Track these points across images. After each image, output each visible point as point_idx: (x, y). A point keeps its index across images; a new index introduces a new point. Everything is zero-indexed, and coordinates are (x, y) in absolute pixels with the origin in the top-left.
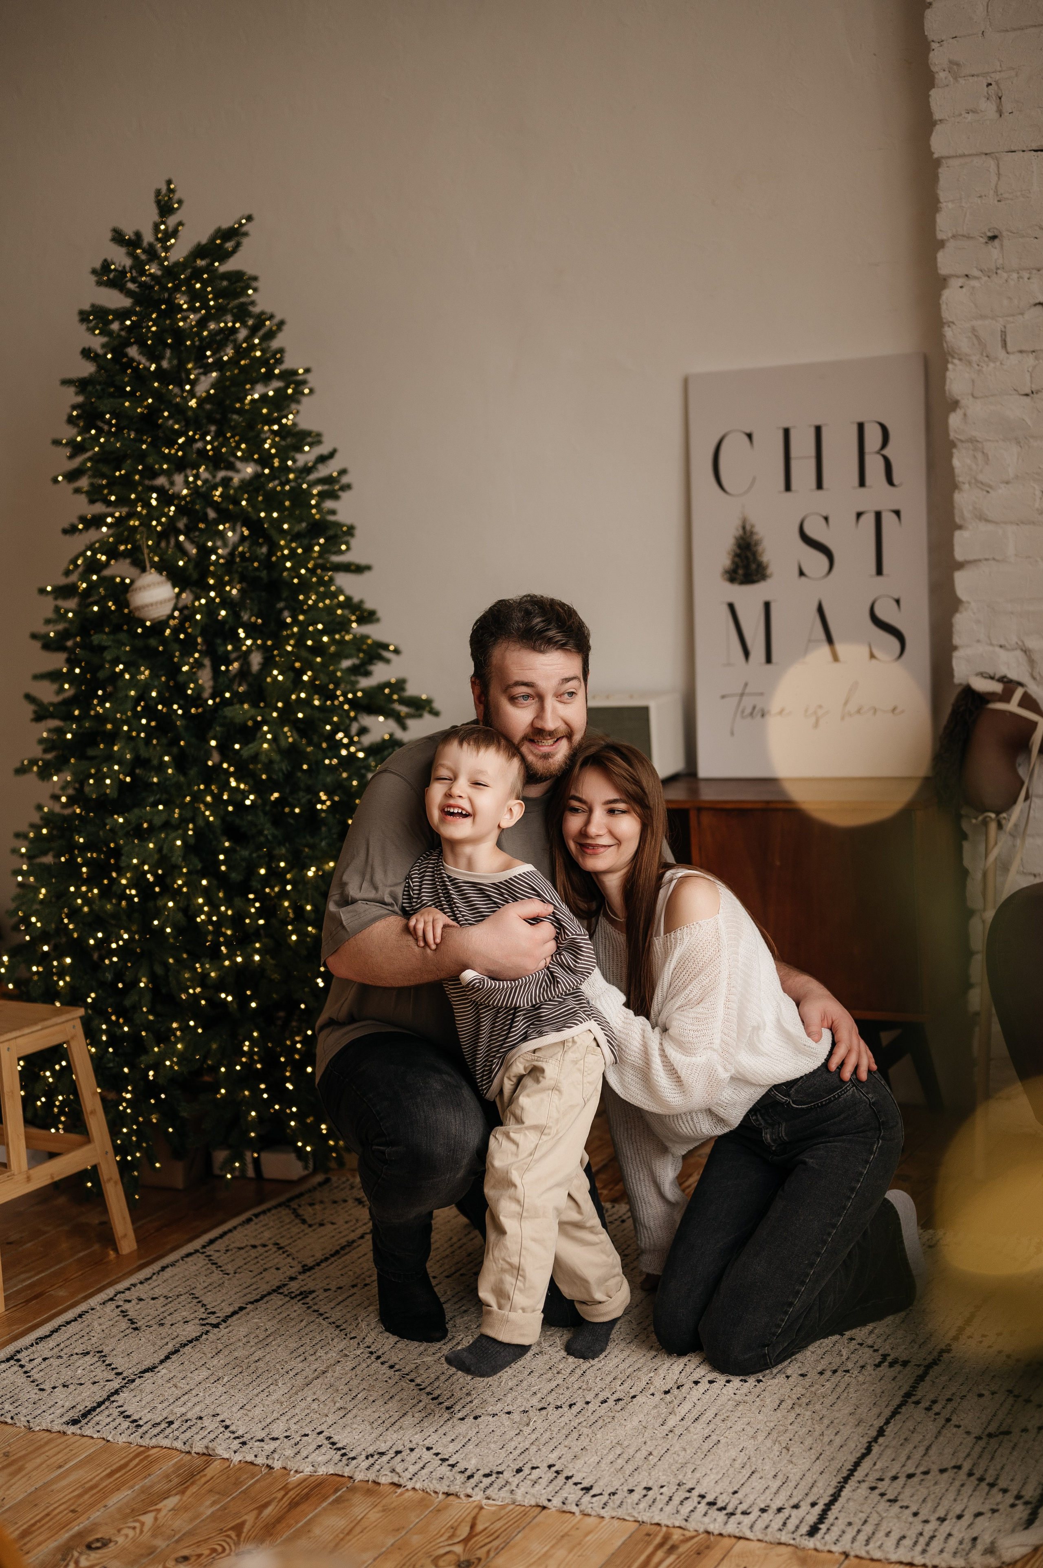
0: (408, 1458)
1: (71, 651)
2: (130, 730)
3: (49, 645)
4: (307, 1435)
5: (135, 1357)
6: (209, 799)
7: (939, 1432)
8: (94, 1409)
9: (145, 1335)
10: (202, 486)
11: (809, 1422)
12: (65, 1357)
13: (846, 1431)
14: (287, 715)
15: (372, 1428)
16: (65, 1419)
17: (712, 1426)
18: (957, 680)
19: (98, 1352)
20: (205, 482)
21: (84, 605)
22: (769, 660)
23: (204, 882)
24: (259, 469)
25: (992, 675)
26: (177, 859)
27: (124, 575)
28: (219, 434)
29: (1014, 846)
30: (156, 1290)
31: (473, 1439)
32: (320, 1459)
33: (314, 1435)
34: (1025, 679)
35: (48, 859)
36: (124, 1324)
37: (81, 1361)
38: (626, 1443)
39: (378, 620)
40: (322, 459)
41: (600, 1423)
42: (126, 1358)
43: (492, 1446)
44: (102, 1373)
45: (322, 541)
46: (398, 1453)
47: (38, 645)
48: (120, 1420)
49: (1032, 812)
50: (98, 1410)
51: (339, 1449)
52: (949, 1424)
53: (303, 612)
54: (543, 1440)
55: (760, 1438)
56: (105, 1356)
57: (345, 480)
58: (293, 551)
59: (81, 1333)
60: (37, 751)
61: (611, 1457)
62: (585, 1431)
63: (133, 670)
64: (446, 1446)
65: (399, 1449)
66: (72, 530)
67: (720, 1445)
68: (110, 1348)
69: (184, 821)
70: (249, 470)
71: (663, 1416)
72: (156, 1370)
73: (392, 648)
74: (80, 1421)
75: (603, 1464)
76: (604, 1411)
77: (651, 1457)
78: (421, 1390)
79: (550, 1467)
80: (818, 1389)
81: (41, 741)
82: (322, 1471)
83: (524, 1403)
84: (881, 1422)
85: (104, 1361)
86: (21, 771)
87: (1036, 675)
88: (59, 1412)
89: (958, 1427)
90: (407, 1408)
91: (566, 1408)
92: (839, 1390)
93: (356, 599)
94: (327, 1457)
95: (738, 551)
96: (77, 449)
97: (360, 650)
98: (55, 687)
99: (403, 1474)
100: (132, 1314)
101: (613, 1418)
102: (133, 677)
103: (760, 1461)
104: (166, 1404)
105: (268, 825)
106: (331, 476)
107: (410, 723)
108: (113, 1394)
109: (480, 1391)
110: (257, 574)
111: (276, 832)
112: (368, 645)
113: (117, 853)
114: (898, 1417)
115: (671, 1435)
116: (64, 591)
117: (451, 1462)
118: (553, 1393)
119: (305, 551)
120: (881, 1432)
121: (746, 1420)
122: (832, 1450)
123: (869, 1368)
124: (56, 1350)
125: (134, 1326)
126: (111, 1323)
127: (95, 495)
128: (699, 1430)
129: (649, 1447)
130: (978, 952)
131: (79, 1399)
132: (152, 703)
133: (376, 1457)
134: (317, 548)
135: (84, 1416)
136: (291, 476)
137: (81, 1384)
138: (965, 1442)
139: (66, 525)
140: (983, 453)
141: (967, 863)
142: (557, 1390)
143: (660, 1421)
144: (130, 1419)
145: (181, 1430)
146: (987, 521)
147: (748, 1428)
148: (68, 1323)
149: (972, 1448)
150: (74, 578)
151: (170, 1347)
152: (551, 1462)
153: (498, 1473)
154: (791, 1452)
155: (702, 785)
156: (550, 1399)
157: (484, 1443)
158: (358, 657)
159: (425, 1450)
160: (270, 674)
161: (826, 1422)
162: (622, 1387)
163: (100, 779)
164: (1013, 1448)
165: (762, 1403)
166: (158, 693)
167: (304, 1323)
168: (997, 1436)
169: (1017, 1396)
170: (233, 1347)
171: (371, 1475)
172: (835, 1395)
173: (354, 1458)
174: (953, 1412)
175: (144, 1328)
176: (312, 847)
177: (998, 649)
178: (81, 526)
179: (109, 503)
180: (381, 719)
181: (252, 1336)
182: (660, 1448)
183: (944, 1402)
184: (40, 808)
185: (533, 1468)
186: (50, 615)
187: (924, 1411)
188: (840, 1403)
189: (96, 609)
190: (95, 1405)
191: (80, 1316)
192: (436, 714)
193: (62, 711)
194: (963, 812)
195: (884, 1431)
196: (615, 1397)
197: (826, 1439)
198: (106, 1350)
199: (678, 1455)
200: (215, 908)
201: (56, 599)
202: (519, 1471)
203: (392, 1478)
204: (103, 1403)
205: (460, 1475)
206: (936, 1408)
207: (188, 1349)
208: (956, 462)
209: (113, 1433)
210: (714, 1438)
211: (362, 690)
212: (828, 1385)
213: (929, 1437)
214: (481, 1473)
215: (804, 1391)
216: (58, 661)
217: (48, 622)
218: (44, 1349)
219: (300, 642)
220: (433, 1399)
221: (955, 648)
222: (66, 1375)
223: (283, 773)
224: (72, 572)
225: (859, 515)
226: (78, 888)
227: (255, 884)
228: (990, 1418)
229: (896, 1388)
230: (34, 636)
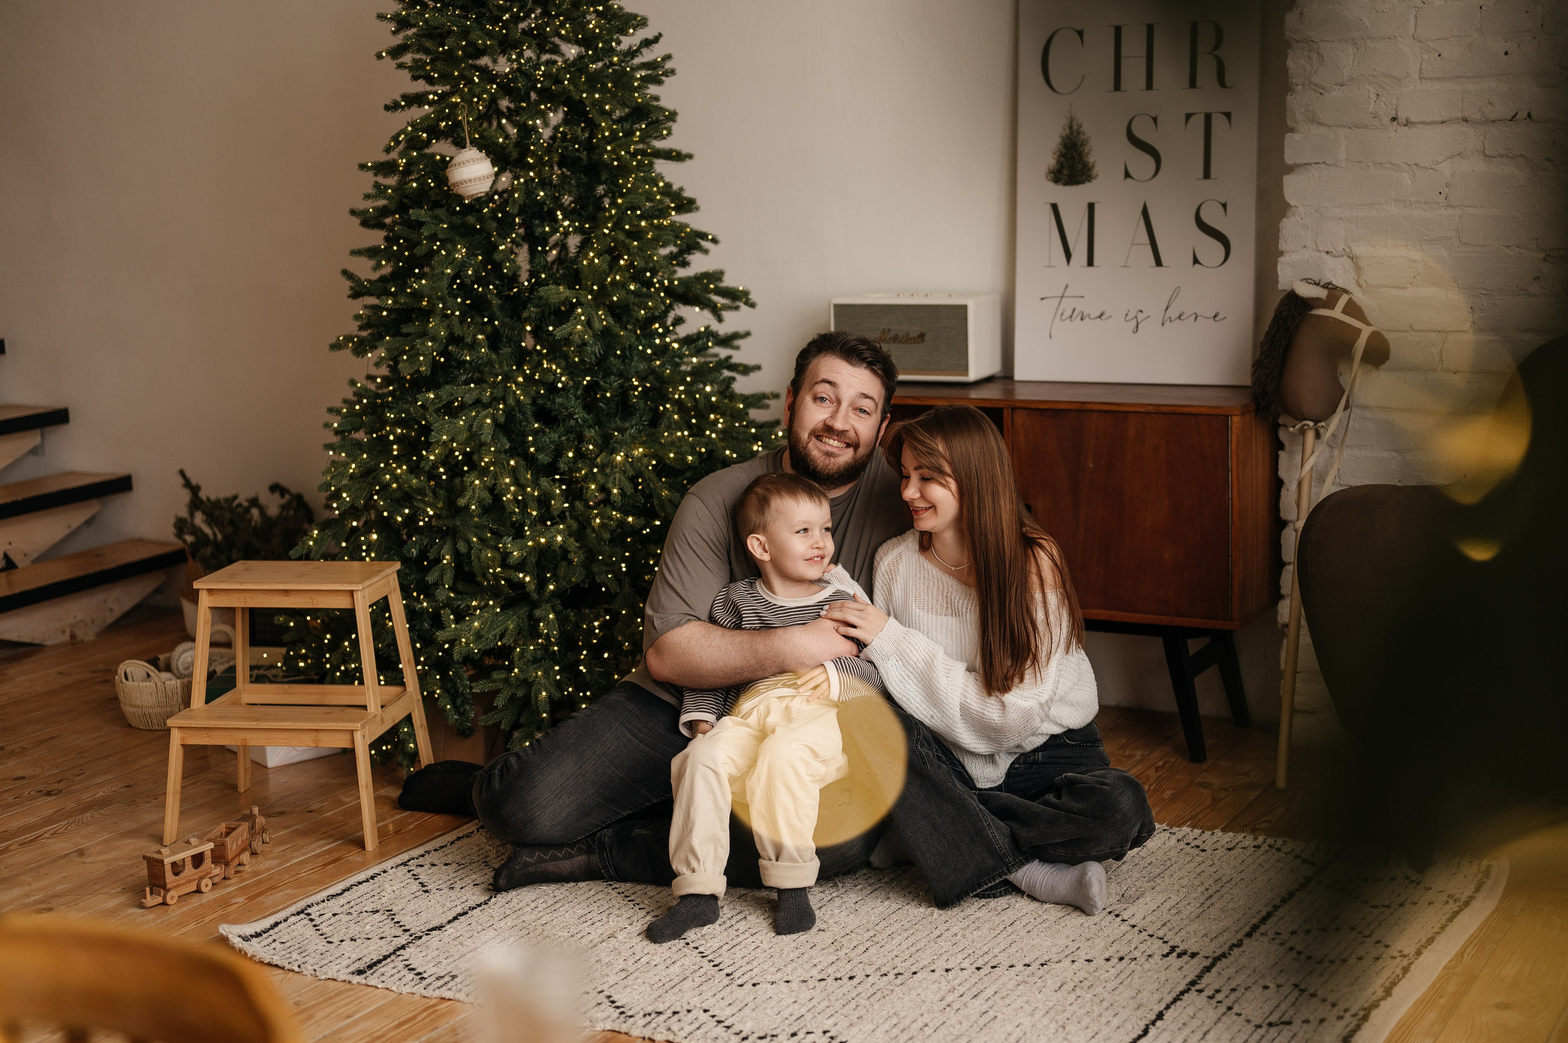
0: (685, 1019)
1: (390, 229)
2: (444, 308)
3: (369, 222)
4: (588, 993)
5: (424, 917)
6: (521, 379)
7: (1219, 1019)
8: (380, 961)
9: (435, 897)
10: (525, 64)
11: (1089, 1004)
12: (355, 914)
13: (1124, 1014)
14: (601, 298)
15: (652, 990)
16: (352, 969)
17: (990, 1003)
18: (1280, 287)
19: (388, 911)
20: (529, 60)
21: (403, 182)
22: (1090, 263)
23: (512, 463)
24: (583, 50)
25: (1317, 282)
26: (486, 435)
27: (444, 153)
28: (546, 13)
29: (1332, 457)
30: (450, 856)
31: (750, 1004)
32: (598, 1015)
33: (595, 993)
34: (1351, 286)
35: (361, 436)
36: (415, 886)
37: (370, 919)
38: (903, 1014)
39: (697, 209)
40: (647, 43)
41: (879, 995)
42: (415, 917)
43: (769, 1011)
44: (389, 929)
45: (644, 126)
46: (675, 1013)
47: (357, 221)
48: (406, 971)
49: (1351, 422)
50: (384, 963)
51: (618, 1007)
52: (1230, 1012)
53: (622, 195)
54: (819, 1008)
55: (1038, 1016)
56: (394, 915)
57: (668, 65)
58: (613, 133)
59: (372, 893)
60: (353, 328)
61: (887, 1026)
62: (863, 1002)
63: (449, 246)
64: (722, 1009)
65: (677, 1010)
66: (393, 107)
67: (997, 1021)
68: (400, 907)
69: (494, 400)
70: (572, 51)
71: (942, 993)
72: (444, 929)
73: (710, 237)
74: (365, 972)
75: (878, 1033)
76: (883, 984)
77: (927, 1028)
78: (703, 957)
79: (825, 1032)
80: (1102, 974)
81: (357, 317)
82: (600, 1027)
83: (804, 974)
84: (1162, 1006)
85: (393, 919)
86: (336, 346)
87: (1362, 282)
88: (345, 963)
89: (1239, 1015)
90: (688, 973)
91: (845, 980)
92: (1123, 976)
93: (675, 187)
94: (606, 1014)
95: (1064, 151)
96: (402, 23)
97: (677, 237)
98: (372, 263)
99: (679, 1033)
100: (423, 878)
101: (892, 991)
102: (448, 253)
103: (1035, 1037)
104: (449, 960)
105: (579, 409)
106: (655, 60)
107: (725, 314)
108: (399, 949)
109: (761, 960)
110: (577, 154)
111: (586, 416)
112: (686, 233)
113: (427, 430)
114: (1179, 1003)
115: (948, 1009)
116: (385, 168)
117: (727, 1024)
118: (834, 965)
119: (626, 135)
120: (1160, 1016)
121: (1025, 998)
122: (1108, 1030)
123: (1157, 957)
124: (346, 907)
125: (424, 889)
126: (402, 885)
127: (418, 72)
128: (978, 1005)
129: (926, 1019)
130: (1289, 563)
131: (365, 952)
132: (468, 281)
133: (653, 1016)
134: (638, 133)
135: (370, 967)
136: (615, 59)
137: (369, 939)
138: (1243, 1029)
139: (389, 102)
140: (1318, 53)
141: (1282, 473)
142: (838, 963)
143: (939, 997)
144: (415, 972)
145: (464, 984)
146: (1319, 123)
147: (1026, 1006)
148: (360, 883)
149: (1251, 1035)
150: (394, 155)
151: (459, 910)
152: (826, 1028)
153: (773, 1036)
154: (1066, 1031)
155: (1018, 387)
156: (830, 970)
157: (761, 1008)
158: (676, 245)
159: (702, 1012)
160: (586, 257)
161: (1105, 1004)
162: (903, 964)
163: (413, 357)
164: (1292, 1038)
165: (1043, 984)
166: (474, 271)
167: (593, 892)
168: (1277, 1025)
169: (1303, 991)
170: (520, 912)
171: (647, 1033)
172: (1118, 981)
173: (631, 1016)
174: (1235, 1002)
175: (434, 891)
176: (621, 431)
177: (1324, 255)
178: (403, 103)
179: (431, 81)
180: (697, 309)
181: (540, 902)
182: (936, 1020)
183: (1228, 992)
184: (353, 383)
185: (808, 1033)
186: (370, 190)
187: (1206, 999)
188: (1122, 988)
189: (415, 185)
190: (381, 958)
191: (372, 878)
192: (752, 305)
193: (379, 288)
194: (1281, 421)
195: (1163, 1015)
196: (896, 971)
197: (1104, 1020)
198: (395, 909)
199: (954, 1028)
200: (521, 487)
201: (376, 175)
202: (794, 1035)
203: (667, 1036)
204: (389, 956)
205: (735, 1036)
206: (1219, 997)
207: (477, 911)
208: (1290, 63)
209: (397, 983)
210: (991, 1013)
211: (679, 279)
212: (1112, 971)
213: (1208, 1023)
214: (756, 1035)
215: (1087, 975)
216: (376, 238)
217: (367, 197)
218: (335, 905)
219: (618, 226)
220: (714, 966)
221: (1281, 253)
222: (354, 930)
223: (596, 357)
224: (394, 148)
225: (1188, 116)
226: (387, 464)
227: (562, 466)
228: (1272, 1008)
229: (1181, 977)
230: (353, 212)
